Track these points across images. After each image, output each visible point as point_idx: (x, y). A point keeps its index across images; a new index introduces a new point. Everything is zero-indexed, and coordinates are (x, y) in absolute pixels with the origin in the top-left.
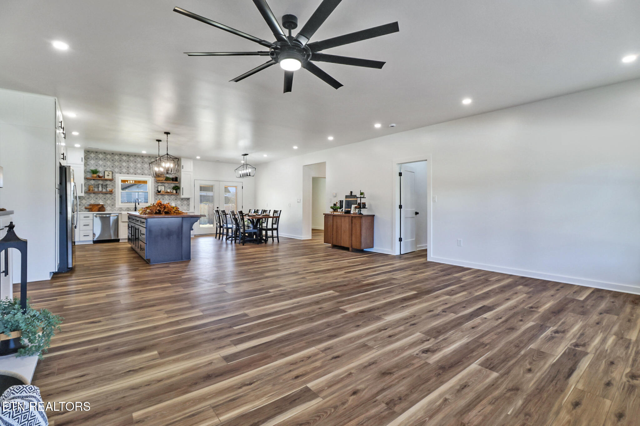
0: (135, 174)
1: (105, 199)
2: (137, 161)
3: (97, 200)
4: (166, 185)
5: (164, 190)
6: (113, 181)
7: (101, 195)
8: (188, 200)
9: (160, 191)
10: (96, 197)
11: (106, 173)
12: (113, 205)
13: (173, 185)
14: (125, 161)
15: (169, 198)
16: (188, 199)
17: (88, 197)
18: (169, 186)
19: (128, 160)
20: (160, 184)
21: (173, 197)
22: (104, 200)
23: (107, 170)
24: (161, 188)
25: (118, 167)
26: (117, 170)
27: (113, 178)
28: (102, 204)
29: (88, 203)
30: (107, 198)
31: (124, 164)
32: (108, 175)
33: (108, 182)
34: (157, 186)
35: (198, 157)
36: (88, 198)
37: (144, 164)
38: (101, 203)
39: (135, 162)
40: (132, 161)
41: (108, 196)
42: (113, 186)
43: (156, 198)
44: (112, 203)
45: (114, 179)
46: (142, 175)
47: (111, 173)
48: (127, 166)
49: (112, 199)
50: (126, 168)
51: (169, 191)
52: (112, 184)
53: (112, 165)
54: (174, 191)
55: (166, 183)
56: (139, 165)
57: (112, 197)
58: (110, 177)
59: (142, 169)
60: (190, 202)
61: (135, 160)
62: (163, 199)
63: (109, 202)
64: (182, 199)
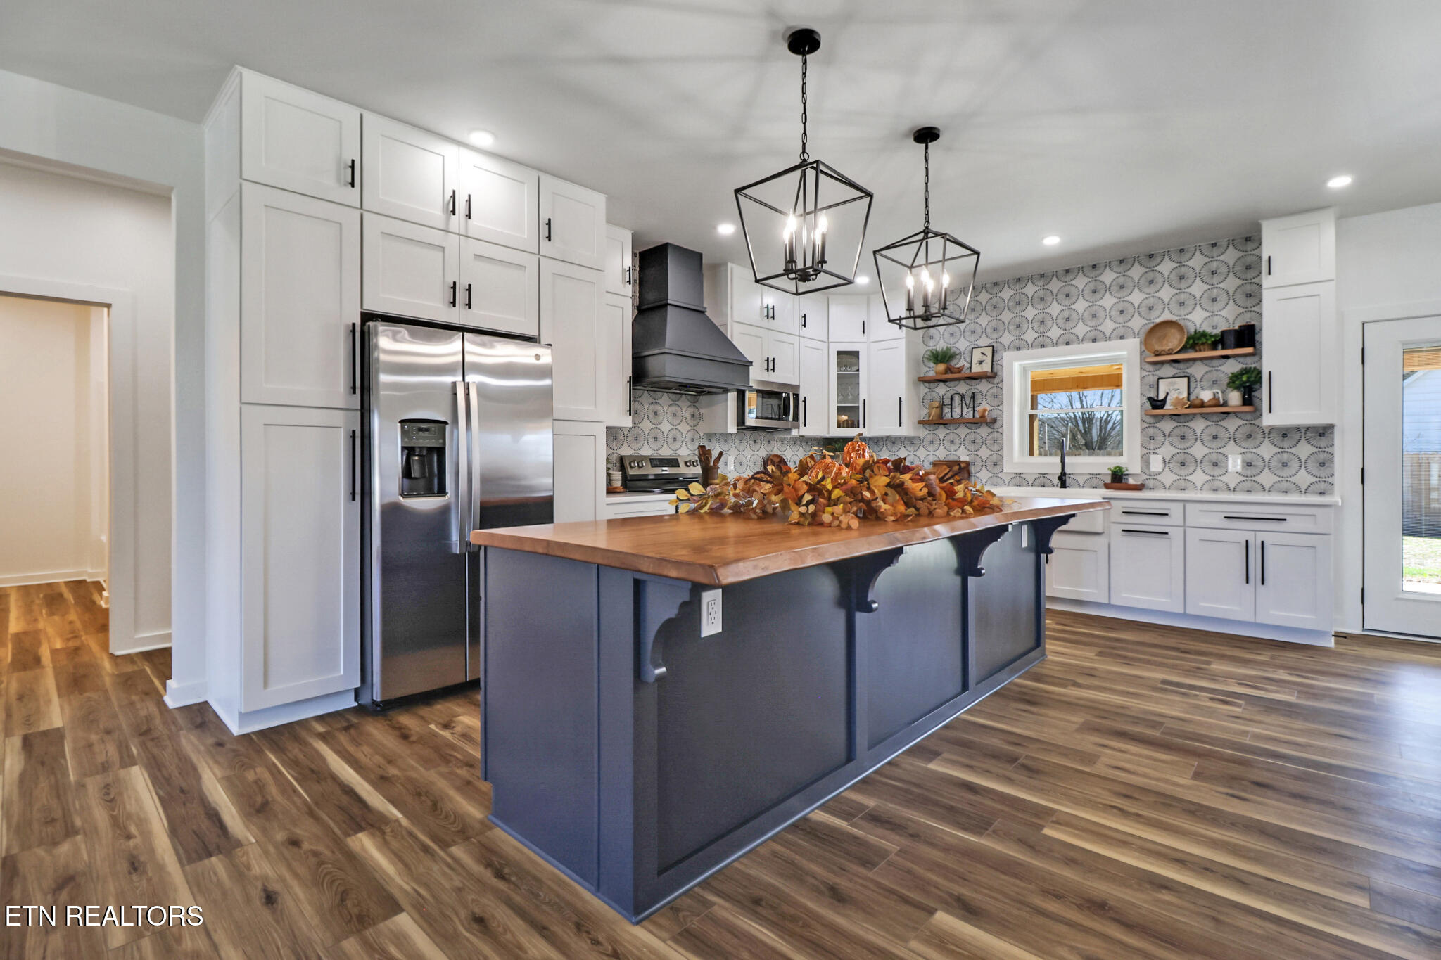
0: (1068, 343)
1: (973, 442)
2: (1073, 291)
3: (953, 448)
4: (1198, 370)
5: (1185, 395)
6: (996, 380)
7: (963, 431)
8: (1321, 435)
9: (1164, 401)
10: (951, 436)
11: (977, 355)
12: (995, 464)
13: (1232, 367)
14: (1031, 301)
15: (1213, 430)
16: (1324, 431)
17: (930, 437)
18: (1214, 375)
19: (1041, 294)
20: (1168, 370)
21: (1232, 424)
22: (973, 447)
23: (980, 343)
24: (1174, 390)
25: (1012, 327)
26: (1007, 339)
27: (995, 370)
28: (967, 459)
29: (932, 458)
30: (979, 440)
31: (1030, 313)
32: (981, 362)
33: (983, 386)
34: (1152, 379)
35: (1340, 182)
36: (932, 442)
37: (1098, 296)
38: (964, 458)
39: (1068, 296)
40: (1055, 296)
41: (983, 431)
42: (995, 396)
43: (1151, 431)
44: (994, 458)
45: (999, 374)
46: (1094, 340)
47: (989, 351)
48: (1040, 317)
49: (995, 441)
50: (1036, 325)
51: (1206, 396)
52: (994, 390)
53: (994, 324)
54: (1235, 398)
55: (1194, 360)
56: (1081, 306)
57: (995, 435)
58: (986, 368)
59: (1094, 316)
60: (1337, 450)
61: (1067, 290)
62: (1183, 437)
63: (984, 453)
64: (1285, 433)
